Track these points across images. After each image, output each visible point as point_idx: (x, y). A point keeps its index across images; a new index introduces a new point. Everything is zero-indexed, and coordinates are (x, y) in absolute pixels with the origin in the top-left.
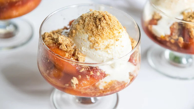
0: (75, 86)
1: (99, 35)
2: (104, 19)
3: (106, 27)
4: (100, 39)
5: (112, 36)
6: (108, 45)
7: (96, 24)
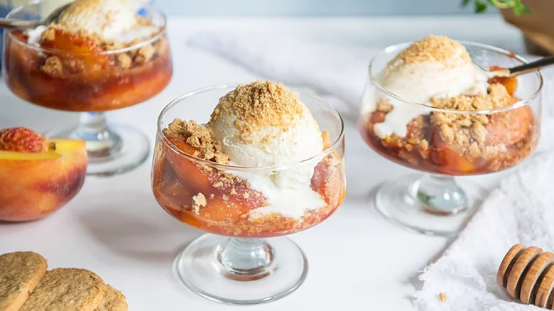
0: (197, 209)
1: (254, 116)
2: (268, 90)
3: (268, 105)
4: (254, 124)
5: (277, 122)
6: (267, 136)
7: (253, 98)
